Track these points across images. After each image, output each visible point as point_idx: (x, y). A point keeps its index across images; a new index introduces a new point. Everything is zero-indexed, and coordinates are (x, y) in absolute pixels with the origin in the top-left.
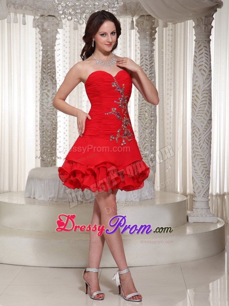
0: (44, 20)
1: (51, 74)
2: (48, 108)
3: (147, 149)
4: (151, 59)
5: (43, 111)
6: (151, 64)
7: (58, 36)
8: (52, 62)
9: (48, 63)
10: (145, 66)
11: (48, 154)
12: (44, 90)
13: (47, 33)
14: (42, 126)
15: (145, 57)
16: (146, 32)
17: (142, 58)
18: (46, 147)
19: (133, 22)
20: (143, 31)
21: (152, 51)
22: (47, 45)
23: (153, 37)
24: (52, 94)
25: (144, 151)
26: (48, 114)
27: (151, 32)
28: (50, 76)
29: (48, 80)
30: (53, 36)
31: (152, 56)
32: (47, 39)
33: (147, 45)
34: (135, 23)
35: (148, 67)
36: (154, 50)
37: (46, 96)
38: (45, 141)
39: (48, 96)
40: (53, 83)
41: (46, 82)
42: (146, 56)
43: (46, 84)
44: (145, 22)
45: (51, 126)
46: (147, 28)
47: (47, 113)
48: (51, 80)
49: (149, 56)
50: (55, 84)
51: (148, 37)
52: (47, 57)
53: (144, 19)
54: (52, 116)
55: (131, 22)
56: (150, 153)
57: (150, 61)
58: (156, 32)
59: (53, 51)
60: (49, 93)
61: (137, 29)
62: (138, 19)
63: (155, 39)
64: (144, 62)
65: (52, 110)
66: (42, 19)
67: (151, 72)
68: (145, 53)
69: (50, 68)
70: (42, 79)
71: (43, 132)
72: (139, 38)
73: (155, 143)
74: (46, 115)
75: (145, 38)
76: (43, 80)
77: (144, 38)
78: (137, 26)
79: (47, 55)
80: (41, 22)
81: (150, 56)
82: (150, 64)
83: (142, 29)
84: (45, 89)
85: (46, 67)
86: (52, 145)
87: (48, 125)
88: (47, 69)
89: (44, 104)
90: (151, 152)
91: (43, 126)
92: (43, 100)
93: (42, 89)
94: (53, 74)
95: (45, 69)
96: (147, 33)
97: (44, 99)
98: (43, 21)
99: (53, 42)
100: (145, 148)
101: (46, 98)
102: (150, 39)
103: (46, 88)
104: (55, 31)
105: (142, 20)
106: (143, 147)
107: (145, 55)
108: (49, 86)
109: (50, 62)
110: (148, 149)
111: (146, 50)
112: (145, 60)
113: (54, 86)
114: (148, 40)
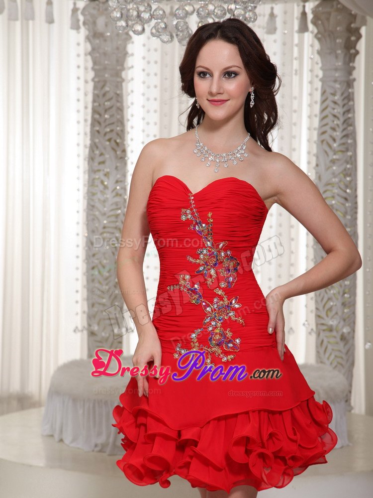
0: (99, 10)
1: (113, 135)
2: (104, 214)
3: (334, 312)
4: (346, 101)
5: (93, 220)
6: (346, 114)
7: (130, 48)
8: (114, 108)
9: (106, 111)
10: (331, 117)
11: (104, 319)
12: (95, 172)
13: (105, 40)
14: (91, 254)
15: (331, 98)
16: (335, 39)
17: (324, 98)
18: (100, 304)
19: (304, 14)
20: (329, 36)
21: (349, 84)
22: (105, 69)
23: (353, 51)
24: (114, 181)
25: (327, 316)
26: (104, 228)
27: (348, 39)
28: (109, 140)
29: (105, 148)
30: (118, 48)
31: (349, 95)
32: (105, 54)
33: (336, 70)
34: (310, 16)
35: (339, 122)
36: (354, 80)
37: (101, 187)
38: (99, 289)
39: (106, 187)
40: (116, 156)
41: (101, 154)
42: (334, 94)
43: (101, 159)
44: (333, 14)
45: (112, 254)
46: (338, 29)
47: (102, 226)
48: (113, 149)
49: (342, 94)
50: (122, 158)
51: (339, 52)
52: (104, 95)
53: (332, 6)
54: (113, 233)
55: (300, 16)
56: (342, 323)
57: (344, 105)
58: (359, 37)
59: (118, 82)
60: (108, 178)
61: (316, 31)
62: (317, 6)
63: (357, 53)
64: (329, 109)
65: (113, 219)
66: (94, 8)
67: (345, 133)
68: (333, 87)
69: (111, 122)
70: (93, 147)
71: (93, 268)
72: (319, 53)
73: (352, 298)
74: (101, 230)
75: (333, 51)
76: (95, 149)
77: (330, 53)
78: (314, 23)
79: (103, 92)
80: (92, 16)
81: (345, 95)
82: (344, 113)
83: (325, 31)
84: (99, 171)
85: (102, 120)
86: (113, 300)
87: (104, 254)
88: (103, 125)
89: (98, 205)
90: (344, 320)
91: (94, 255)
92: (94, 194)
93: (92, 171)
94: (118, 134)
95: (99, 123)
96: (338, 41)
97: (96, 194)
98: (95, 12)
99: (117, 61)
100: (330, 309)
101: (101, 192)
102: (345, 55)
103: (101, 167)
104: (124, 36)
105: (328, 10)
106: (324, 307)
107: (332, 91)
108: (107, 163)
109: (111, 108)
110: (337, 313)
111: (335, 81)
112: (332, 105)
113: (118, 165)
114: (341, 57)
